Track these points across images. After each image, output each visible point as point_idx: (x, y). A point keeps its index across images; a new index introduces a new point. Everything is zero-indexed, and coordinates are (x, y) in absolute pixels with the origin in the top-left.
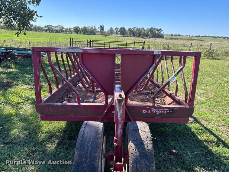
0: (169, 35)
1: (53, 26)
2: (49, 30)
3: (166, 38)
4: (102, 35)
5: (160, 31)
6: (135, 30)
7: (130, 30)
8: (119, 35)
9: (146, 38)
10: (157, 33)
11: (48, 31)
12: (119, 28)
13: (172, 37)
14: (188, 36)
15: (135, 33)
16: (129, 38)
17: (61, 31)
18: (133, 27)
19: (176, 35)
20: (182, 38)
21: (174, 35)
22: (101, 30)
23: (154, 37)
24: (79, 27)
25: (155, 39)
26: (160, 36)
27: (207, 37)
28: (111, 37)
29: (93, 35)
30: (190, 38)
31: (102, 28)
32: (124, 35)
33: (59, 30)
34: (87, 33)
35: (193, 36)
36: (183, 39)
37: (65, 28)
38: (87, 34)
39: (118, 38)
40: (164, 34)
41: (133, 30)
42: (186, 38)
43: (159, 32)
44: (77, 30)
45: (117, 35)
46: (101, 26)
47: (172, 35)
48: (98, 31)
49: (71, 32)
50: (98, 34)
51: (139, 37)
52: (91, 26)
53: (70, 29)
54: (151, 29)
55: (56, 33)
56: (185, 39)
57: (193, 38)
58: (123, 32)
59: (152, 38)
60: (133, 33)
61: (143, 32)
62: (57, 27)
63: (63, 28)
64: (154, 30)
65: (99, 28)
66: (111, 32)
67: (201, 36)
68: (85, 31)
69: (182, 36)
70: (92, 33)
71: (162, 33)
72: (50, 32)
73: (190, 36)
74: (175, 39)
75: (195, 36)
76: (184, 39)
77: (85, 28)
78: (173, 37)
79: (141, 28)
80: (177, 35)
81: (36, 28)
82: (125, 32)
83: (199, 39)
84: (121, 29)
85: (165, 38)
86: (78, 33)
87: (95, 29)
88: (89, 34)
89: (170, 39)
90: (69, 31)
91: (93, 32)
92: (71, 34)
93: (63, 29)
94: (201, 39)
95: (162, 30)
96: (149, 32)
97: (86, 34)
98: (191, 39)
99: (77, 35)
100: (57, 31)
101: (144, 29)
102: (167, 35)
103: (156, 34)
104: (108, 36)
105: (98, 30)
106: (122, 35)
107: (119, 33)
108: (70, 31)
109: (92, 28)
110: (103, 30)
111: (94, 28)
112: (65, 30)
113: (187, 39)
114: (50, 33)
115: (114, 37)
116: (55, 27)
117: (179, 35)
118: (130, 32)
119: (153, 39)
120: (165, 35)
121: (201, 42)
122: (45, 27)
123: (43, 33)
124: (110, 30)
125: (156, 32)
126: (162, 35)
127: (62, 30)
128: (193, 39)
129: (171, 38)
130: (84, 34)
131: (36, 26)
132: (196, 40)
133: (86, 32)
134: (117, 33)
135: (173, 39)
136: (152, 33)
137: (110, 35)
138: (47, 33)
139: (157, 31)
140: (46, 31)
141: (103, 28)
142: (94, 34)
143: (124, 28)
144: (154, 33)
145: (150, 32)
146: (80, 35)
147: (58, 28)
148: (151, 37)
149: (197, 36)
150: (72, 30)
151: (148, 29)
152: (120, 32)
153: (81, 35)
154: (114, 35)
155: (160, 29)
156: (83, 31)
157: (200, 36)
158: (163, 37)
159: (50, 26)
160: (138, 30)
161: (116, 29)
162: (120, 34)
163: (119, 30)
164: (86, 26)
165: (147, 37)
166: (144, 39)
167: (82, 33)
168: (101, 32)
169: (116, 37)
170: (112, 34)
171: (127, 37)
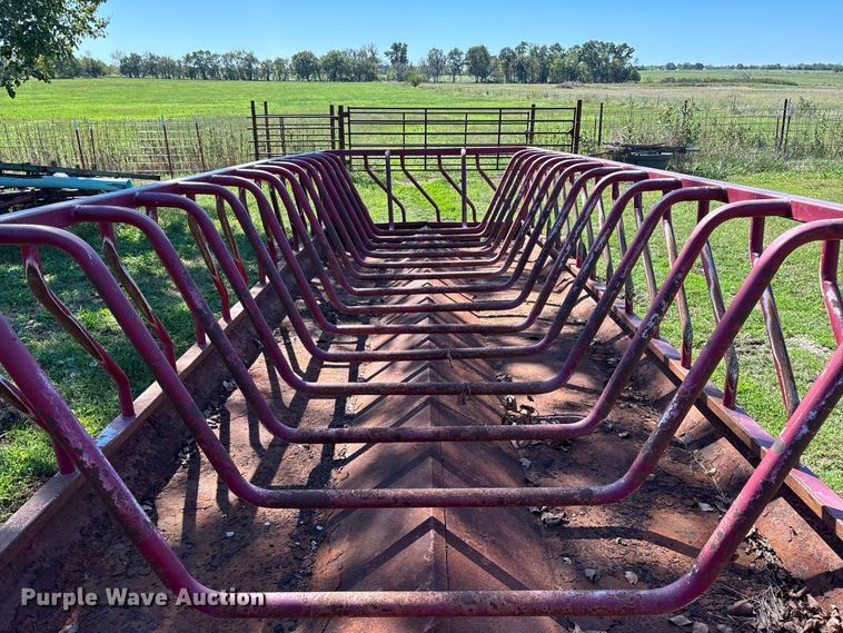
0: (660, 68)
1: (215, 55)
2: (203, 69)
3: (649, 82)
4: (400, 79)
5: (624, 54)
6: (527, 54)
7: (507, 56)
8: (466, 78)
9: (570, 83)
10: (613, 63)
11: (199, 76)
13: (671, 74)
14: (732, 68)
15: (528, 65)
16: (506, 86)
17: (247, 71)
18: (518, 44)
19: (686, 67)
20: (712, 76)
21: (680, 66)
22: (397, 59)
23: (599, 78)
24: (311, 55)
25: (604, 85)
26: (624, 75)
28: (437, 85)
29: (366, 80)
30: (743, 76)
31: (399, 52)
32: (484, 75)
33: (240, 70)
34: (344, 76)
35: (752, 67)
36: (714, 81)
37: (261, 60)
38: (346, 80)
39: (460, 90)
40: (640, 65)
41: (519, 57)
42: (727, 77)
43: (622, 59)
44: (305, 67)
45: (457, 76)
46: (396, 47)
47: (670, 67)
48: (387, 67)
49: (283, 76)
50: (385, 76)
51: (543, 80)
52: (357, 48)
53: (279, 62)
54: (590, 46)
55: (229, 83)
56: (723, 81)
57: (754, 75)
58: (480, 65)
59: (593, 85)
60: (520, 68)
61: (555, 61)
62: (232, 56)
63: (251, 59)
64: (599, 49)
65: (387, 54)
66: (435, 67)
67: (784, 64)
68: (338, 69)
69: (709, 68)
70: (363, 76)
71: (631, 62)
72: (205, 78)
73: (741, 67)
74: (684, 82)
76: (720, 81)
77: (334, 55)
78: (677, 75)
80: (692, 67)
81: (153, 65)
82: (488, 63)
83: (779, 78)
84: (472, 52)
85: (642, 80)
86: (311, 76)
87: (374, 59)
88: (352, 80)
89: (663, 82)
90: (274, 71)
91: (364, 71)
92: (284, 84)
93: (254, 66)
94: (785, 79)
96: (580, 60)
97: (342, 80)
98: (747, 81)
99: (308, 84)
100: (231, 75)
102: (652, 68)
103: (606, 69)
104: (421, 85)
105: (387, 61)
106: (477, 75)
107: (465, 68)
108: (281, 72)
109: (363, 54)
110: (404, 60)
111: (369, 55)
112: (259, 66)
113: (733, 82)
114: (207, 83)
115: (445, 86)
116: (225, 57)
117: (700, 67)
118: (506, 65)
119: (598, 88)
120: (642, 68)
121: (788, 88)
122: (188, 59)
123: (180, 83)
124: (430, 58)
125: (607, 60)
126: (631, 68)
127: (250, 66)
128: (754, 81)
129: (668, 80)
130: (333, 78)
131: (152, 57)
132: (766, 81)
133: (341, 71)
134: (456, 71)
135: (674, 81)
136: (593, 65)
137: (432, 79)
138: (193, 82)
139: (611, 57)
140: (192, 74)
141: (404, 52)
142: (371, 78)
143: (483, 49)
144: (599, 61)
145: (585, 60)
146: (316, 84)
147: (234, 62)
148: (588, 81)
149: (770, 68)
150: (287, 66)
152: (467, 64)
153: (322, 84)
154: (445, 78)
156: (327, 69)
157: (780, 68)
158: (636, 78)
159: (205, 56)
160: (539, 54)
161: (455, 53)
162: (471, 72)
163: (463, 57)
165: (573, 78)
166: (563, 87)
167: (325, 77)
168: (397, 69)
169: (454, 85)
170: (437, 75)
171: (497, 82)
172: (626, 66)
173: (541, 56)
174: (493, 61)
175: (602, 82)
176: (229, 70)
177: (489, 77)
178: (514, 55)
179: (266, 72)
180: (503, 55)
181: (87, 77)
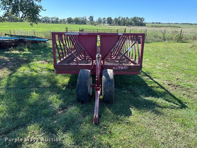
0: (151, 23)
1: (49, 18)
2: (46, 21)
3: (148, 26)
4: (92, 24)
5: (142, 20)
6: (120, 19)
7: (116, 20)
8: (107, 24)
9: (130, 26)
10: (140, 22)
12: (106, 18)
13: (153, 25)
14: (167, 23)
15: (121, 22)
17: (56, 21)
18: (119, 17)
19: (157, 23)
20: (162, 25)
21: (155, 23)
22: (91, 20)
23: (137, 25)
24: (71, 18)
26: (142, 25)
27: (184, 24)
28: (99, 26)
29: (84, 24)
30: (169, 25)
31: (91, 18)
32: (111, 24)
33: (55, 21)
34: (79, 23)
35: (172, 23)
36: (163, 26)
37: (60, 19)
38: (79, 24)
39: (105, 27)
40: (146, 22)
41: (119, 20)
43: (142, 21)
44: (70, 21)
45: (104, 24)
46: (91, 17)
47: (153, 23)
48: (88, 21)
49: (65, 23)
50: (88, 23)
51: (124, 25)
52: (82, 17)
53: (64, 20)
54: (135, 18)
55: (52, 24)
56: (165, 26)
57: (172, 25)
58: (110, 21)
60: (119, 22)
61: (127, 21)
62: (53, 18)
63: (57, 19)
64: (137, 19)
65: (89, 18)
66: (100, 22)
68: (77, 21)
69: (162, 23)
70: (83, 23)
71: (144, 22)
72: (47, 23)
73: (169, 23)
74: (156, 27)
75: (174, 24)
76: (164, 26)
77: (77, 18)
78: (154, 25)
79: (125, 18)
80: (158, 23)
82: (112, 21)
83: (177, 26)
84: (108, 18)
85: (146, 26)
86: (71, 23)
87: (85, 19)
88: (81, 24)
89: (151, 26)
90: (63, 22)
91: (83, 22)
93: (58, 20)
94: (179, 26)
95: (144, 19)
96: (133, 21)
97: (78, 24)
98: (170, 26)
99: (70, 25)
100: (53, 22)
101: (128, 18)
102: (149, 23)
103: (138, 23)
104: (96, 25)
105: (88, 20)
107: (106, 22)
108: (64, 22)
109: (83, 18)
110: (92, 20)
111: (85, 18)
112: (59, 21)
113: (167, 27)
115: (102, 26)
116: (52, 18)
117: (160, 23)
118: (116, 21)
120: (147, 23)
121: (179, 28)
122: (43, 18)
123: (41, 24)
124: (99, 20)
125: (139, 21)
126: (144, 23)
127: (57, 20)
129: (152, 26)
130: (76, 24)
132: (174, 27)
134: (104, 23)
135: (153, 26)
136: (135, 22)
137: (99, 24)
138: (44, 24)
139: (140, 20)
140: (44, 22)
141: (93, 18)
142: (85, 24)
143: (111, 18)
144: (137, 21)
145: (134, 21)
146: (72, 25)
147: (53, 19)
148: (134, 26)
149: (176, 24)
150: (66, 21)
151: (132, 18)
152: (107, 21)
153: (74, 25)
154: (102, 24)
155: (143, 18)
156: (75, 21)
157: (178, 24)
158: (145, 25)
159: (47, 18)
160: (123, 19)
161: (104, 19)
162: (108, 23)
163: (106, 19)
164: (78, 17)
165: (131, 25)
166: (129, 27)
167: (74, 23)
168: (91, 22)
169: (104, 26)
170: (100, 23)
171: (114, 25)
172: (143, 22)
173: (124, 20)
174: (113, 21)
175: (137, 26)
176: (52, 21)
177: (112, 24)
178: (118, 19)
179: (61, 22)
180: (115, 19)
181: (20, 22)
